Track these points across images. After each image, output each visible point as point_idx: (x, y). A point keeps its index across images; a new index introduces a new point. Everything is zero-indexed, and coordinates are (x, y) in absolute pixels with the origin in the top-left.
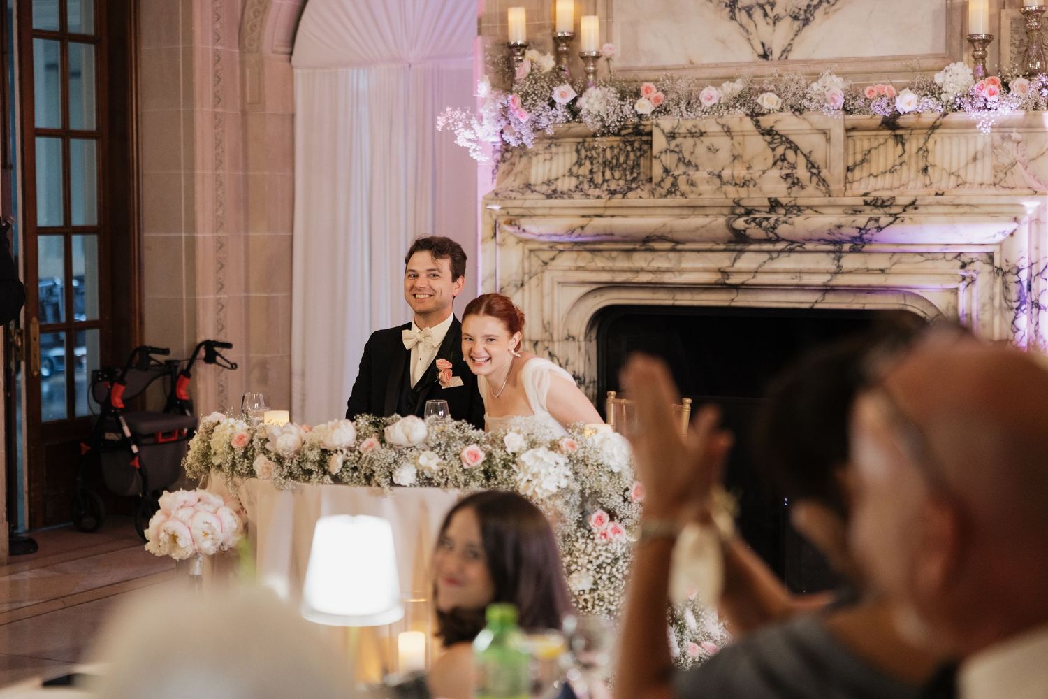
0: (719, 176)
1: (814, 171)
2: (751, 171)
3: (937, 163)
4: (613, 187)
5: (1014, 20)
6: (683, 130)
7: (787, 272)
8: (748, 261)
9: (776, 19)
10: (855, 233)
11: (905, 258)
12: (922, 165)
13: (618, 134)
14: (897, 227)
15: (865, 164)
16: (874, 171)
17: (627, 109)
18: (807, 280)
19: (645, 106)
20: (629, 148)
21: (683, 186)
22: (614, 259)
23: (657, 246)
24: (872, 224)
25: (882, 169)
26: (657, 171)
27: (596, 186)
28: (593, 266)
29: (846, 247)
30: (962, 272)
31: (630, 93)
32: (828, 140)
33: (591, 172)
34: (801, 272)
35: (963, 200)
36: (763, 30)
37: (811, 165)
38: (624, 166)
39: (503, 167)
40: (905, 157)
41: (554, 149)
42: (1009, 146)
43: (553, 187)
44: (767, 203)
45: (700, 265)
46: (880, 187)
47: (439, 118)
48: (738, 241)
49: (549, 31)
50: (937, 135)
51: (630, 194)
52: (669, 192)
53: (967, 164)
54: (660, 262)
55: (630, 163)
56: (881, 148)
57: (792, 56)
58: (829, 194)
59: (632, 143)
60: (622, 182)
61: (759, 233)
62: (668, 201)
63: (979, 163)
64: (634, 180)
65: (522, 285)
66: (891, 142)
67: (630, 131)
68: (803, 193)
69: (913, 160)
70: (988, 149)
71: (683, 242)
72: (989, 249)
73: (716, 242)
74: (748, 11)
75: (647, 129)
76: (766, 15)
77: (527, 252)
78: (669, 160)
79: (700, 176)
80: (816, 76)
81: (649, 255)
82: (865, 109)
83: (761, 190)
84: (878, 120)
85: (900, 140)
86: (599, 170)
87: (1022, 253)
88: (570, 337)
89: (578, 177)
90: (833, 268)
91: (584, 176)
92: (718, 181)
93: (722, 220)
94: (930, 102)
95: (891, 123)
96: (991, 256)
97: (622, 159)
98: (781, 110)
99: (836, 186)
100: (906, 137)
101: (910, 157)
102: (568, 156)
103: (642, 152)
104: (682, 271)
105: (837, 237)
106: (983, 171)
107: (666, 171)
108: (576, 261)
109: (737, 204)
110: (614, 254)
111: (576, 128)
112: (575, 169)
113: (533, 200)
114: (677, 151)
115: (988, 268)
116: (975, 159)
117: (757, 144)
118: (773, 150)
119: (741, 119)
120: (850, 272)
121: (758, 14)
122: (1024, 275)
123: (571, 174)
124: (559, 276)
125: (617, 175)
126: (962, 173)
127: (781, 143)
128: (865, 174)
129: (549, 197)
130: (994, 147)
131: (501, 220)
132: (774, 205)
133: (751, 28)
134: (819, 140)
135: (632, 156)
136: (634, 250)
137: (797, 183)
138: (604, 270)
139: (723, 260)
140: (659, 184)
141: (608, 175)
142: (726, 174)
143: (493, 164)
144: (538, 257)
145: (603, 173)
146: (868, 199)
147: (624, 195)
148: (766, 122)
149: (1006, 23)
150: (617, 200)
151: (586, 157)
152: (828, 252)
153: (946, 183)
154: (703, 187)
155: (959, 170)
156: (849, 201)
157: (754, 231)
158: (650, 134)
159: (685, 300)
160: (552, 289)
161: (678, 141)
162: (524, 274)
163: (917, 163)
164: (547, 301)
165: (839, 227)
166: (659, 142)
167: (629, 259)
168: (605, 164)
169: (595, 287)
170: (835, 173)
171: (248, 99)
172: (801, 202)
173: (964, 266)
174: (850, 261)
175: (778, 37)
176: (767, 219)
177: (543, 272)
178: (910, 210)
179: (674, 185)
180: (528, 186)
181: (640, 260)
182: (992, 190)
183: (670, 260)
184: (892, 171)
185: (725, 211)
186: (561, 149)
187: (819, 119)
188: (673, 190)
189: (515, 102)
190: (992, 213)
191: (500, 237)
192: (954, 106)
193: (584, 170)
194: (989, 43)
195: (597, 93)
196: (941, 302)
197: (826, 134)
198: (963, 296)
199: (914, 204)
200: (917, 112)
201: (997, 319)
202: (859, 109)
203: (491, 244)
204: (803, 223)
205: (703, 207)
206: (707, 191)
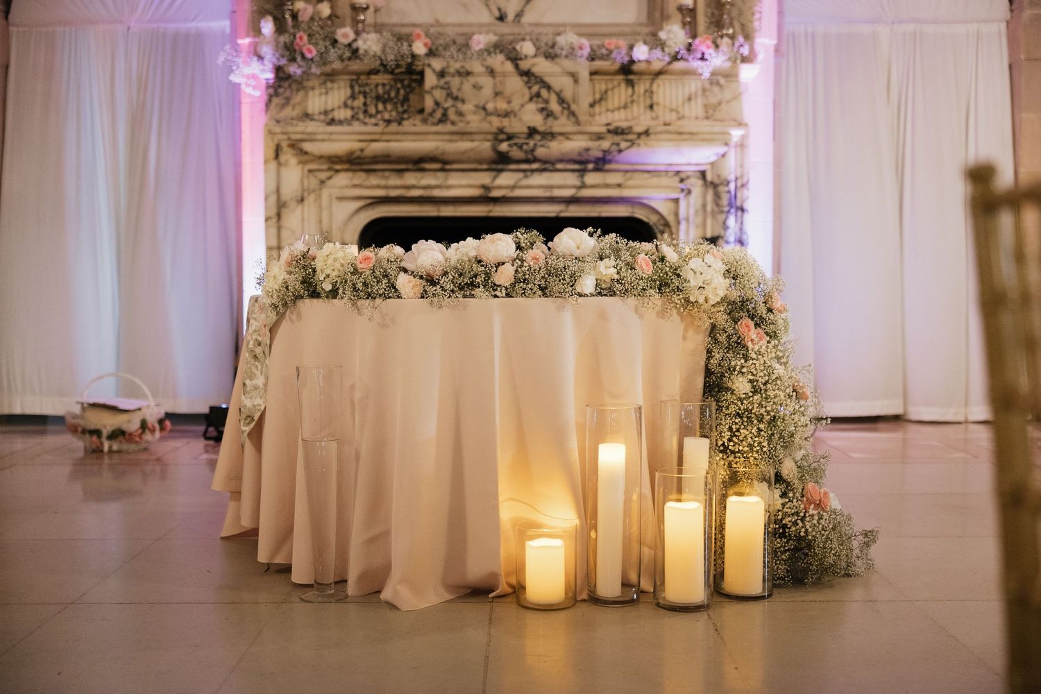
0: (484, 109)
1: (565, 105)
2: (511, 105)
3: (661, 100)
4: (387, 116)
6: (452, 70)
7: (540, 187)
8: (505, 181)
10: (600, 154)
11: (636, 175)
12: (648, 102)
13: (392, 73)
14: (634, 150)
15: (603, 102)
16: (610, 107)
17: (405, 50)
18: (557, 193)
19: (419, 48)
20: (399, 85)
21: (452, 115)
22: (387, 178)
23: (427, 166)
24: (614, 148)
25: (616, 105)
26: (429, 103)
27: (371, 116)
28: (367, 183)
29: (591, 166)
30: (681, 186)
31: (404, 39)
32: (576, 81)
33: (365, 104)
34: (551, 187)
35: (686, 129)
37: (561, 101)
38: (395, 100)
39: (275, 100)
40: (635, 97)
41: (329, 85)
42: (716, 89)
43: (330, 117)
44: (526, 130)
45: (464, 182)
46: (619, 118)
48: (500, 162)
50: (660, 80)
51: (405, 123)
52: (441, 121)
53: (683, 104)
54: (428, 180)
55: (401, 97)
56: (616, 90)
57: (524, 20)
58: (578, 123)
59: (402, 81)
60: (394, 114)
61: (520, 155)
62: (440, 128)
63: (693, 102)
64: (405, 112)
65: (302, 200)
66: (623, 85)
67: (403, 70)
68: (557, 123)
69: (642, 99)
70: (700, 93)
71: (451, 163)
72: (702, 168)
73: (480, 162)
75: (419, 68)
77: (306, 171)
78: (439, 95)
80: (560, 34)
81: (419, 175)
82: (606, 57)
83: (520, 120)
84: (617, 66)
85: (630, 83)
86: (372, 103)
87: (730, 170)
89: (353, 108)
90: (578, 183)
91: (359, 108)
92: (483, 113)
93: (487, 145)
94: (658, 53)
95: (627, 70)
96: (703, 174)
97: (393, 94)
98: (535, 56)
99: (582, 118)
100: (635, 81)
101: (639, 96)
102: (343, 91)
103: (413, 89)
104: (448, 187)
105: (585, 157)
106: (696, 108)
107: (437, 104)
108: (352, 179)
109: (501, 131)
110: (387, 174)
111: (355, 66)
112: (349, 102)
113: (311, 127)
114: (446, 87)
115: (700, 182)
116: (690, 99)
117: (515, 84)
118: (530, 88)
119: (503, 63)
120: (593, 186)
122: (732, 186)
123: (346, 105)
124: (337, 192)
125: (389, 107)
126: (680, 109)
127: (536, 83)
128: (603, 109)
129: (329, 124)
130: (704, 90)
131: (284, 144)
132: (532, 132)
134: (568, 81)
135: (402, 92)
136: (407, 170)
137: (549, 114)
138: (378, 187)
139: (485, 178)
140: (431, 114)
141: (380, 107)
142: (490, 106)
143: (265, 98)
144: (316, 177)
145: (376, 106)
146: (611, 127)
147: (400, 124)
148: (524, 65)
149: (701, 1)
150: (394, 127)
151: (360, 92)
152: (573, 171)
153: (672, 117)
154: (470, 117)
155: (677, 107)
156: (595, 129)
157: (516, 153)
158: (422, 73)
159: (448, 211)
160: (331, 203)
161: (447, 79)
162: (303, 190)
163: (645, 101)
164: (325, 214)
165: (587, 150)
166: (430, 80)
167: (401, 177)
168: (378, 98)
169: (369, 201)
170: (582, 107)
172: (556, 129)
173: (682, 181)
174: (591, 178)
175: (512, 4)
176: (527, 144)
177: (321, 189)
178: (643, 137)
179: (445, 115)
180: (307, 115)
181: (410, 179)
182: (706, 122)
183: (437, 178)
184: (625, 107)
185: (490, 137)
186: (335, 85)
187: (568, 64)
188: (444, 119)
189: (302, 40)
190: (708, 139)
191: (282, 158)
192: (676, 58)
193: (359, 102)
194: (692, 12)
195: (373, 37)
196: (665, 209)
197: (574, 77)
198: (683, 204)
199: (646, 133)
200: (648, 62)
201: (709, 221)
202: (602, 58)
203: (273, 165)
204: (556, 147)
205: (471, 133)
206: (474, 121)
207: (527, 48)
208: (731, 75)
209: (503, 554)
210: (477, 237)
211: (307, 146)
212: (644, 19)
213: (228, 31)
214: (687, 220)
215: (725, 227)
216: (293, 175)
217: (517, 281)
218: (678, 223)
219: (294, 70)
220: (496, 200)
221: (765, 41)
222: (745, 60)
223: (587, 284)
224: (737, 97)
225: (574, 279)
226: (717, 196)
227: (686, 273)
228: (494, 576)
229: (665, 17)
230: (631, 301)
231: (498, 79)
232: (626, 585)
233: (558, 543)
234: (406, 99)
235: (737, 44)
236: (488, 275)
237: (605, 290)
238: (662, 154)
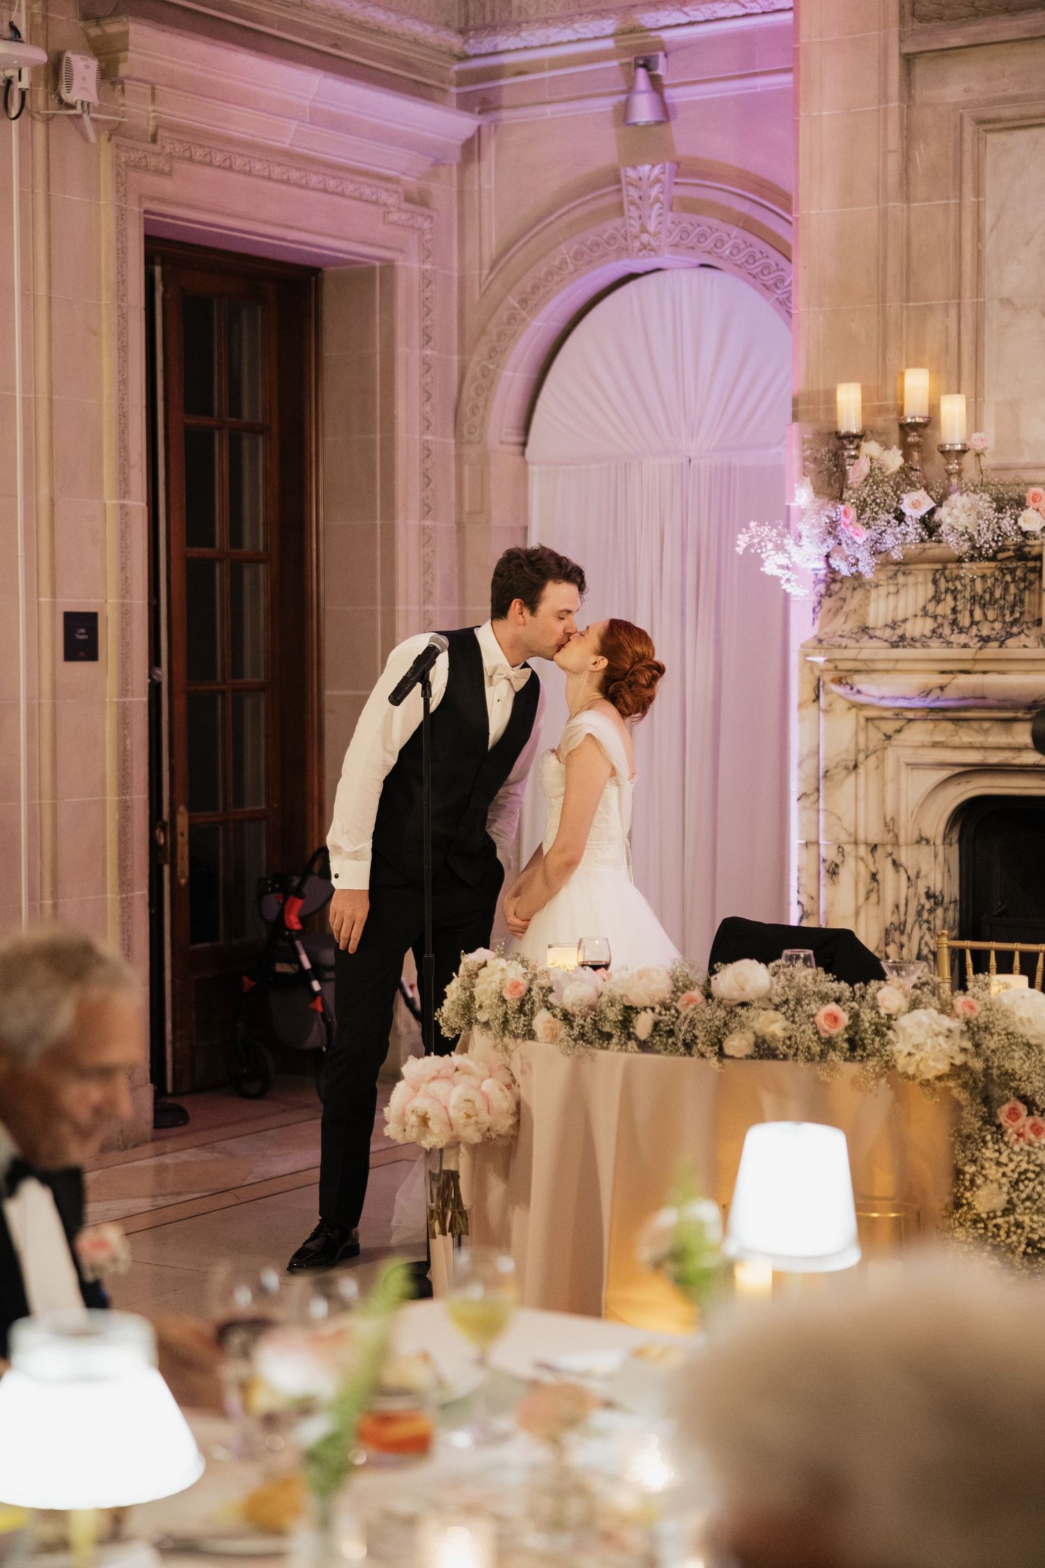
4: (985, 632)
13: (993, 559)
17: (1007, 524)
19: (1032, 520)
20: (1008, 578)
22: (986, 732)
27: (961, 631)
28: (955, 741)
31: (1011, 501)
33: (954, 610)
38: (1002, 602)
39: (828, 603)
41: (901, 579)
43: (899, 632)
47: (740, 536)
49: (894, 416)
51: (1010, 642)
55: (1010, 598)
59: (1012, 571)
60: (998, 626)
64: (1015, 622)
65: (856, 767)
67: (1011, 553)
75: (1035, 551)
77: (862, 721)
86: (965, 607)
88: (922, 840)
89: (935, 617)
91: (944, 617)
97: (998, 593)
102: (921, 588)
103: (1027, 584)
108: (932, 733)
110: (986, 725)
111: (933, 549)
112: (931, 607)
113: (871, 649)
123: (925, 613)
124: (908, 756)
125: (991, 614)
129: (894, 645)
131: (827, 678)
135: (1012, 588)
136: (1015, 720)
138: (971, 747)
141: (978, 615)
143: (815, 599)
144: (878, 728)
145: (971, 612)
147: (1002, 643)
150: (992, 650)
151: (947, 590)
158: (1040, 558)
160: (898, 773)
162: (858, 751)
164: (890, 789)
167: (1008, 732)
168: (975, 599)
169: (958, 770)
171: (467, 508)
177: (885, 748)
180: (865, 630)
186: (911, 579)
189: (848, 515)
191: (826, 700)
193: (945, 608)
195: (966, 501)
203: (814, 709)
211: (863, 681)
216: (843, 726)
223: (742, 1041)
234: (1019, 601)
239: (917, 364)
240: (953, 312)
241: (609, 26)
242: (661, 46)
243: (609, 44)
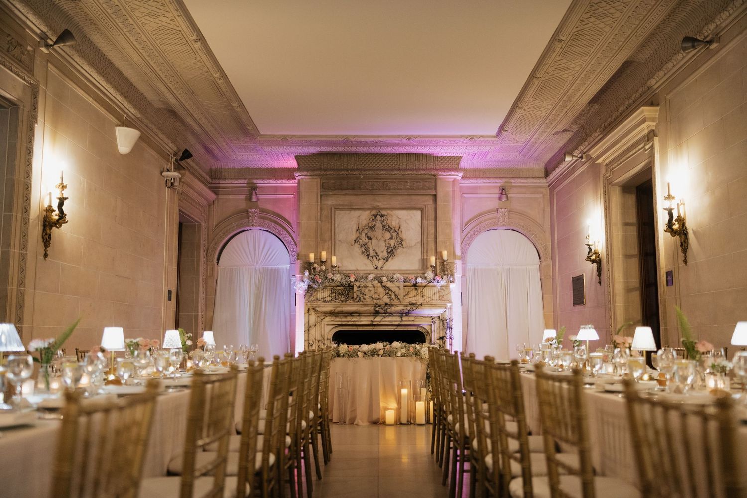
0: (372, 297)
2: (380, 296)
3: (426, 295)
4: (342, 300)
5: (439, 263)
6: (362, 286)
7: (389, 321)
8: (378, 319)
9: (379, 260)
10: (407, 311)
11: (418, 317)
12: (422, 295)
13: (344, 286)
14: (417, 310)
15: (408, 295)
16: (410, 297)
17: (347, 280)
18: (394, 323)
19: (352, 279)
21: (362, 300)
22: (342, 318)
23: (354, 315)
24: (411, 309)
25: (412, 296)
26: (355, 296)
27: (337, 300)
28: (336, 320)
29: (404, 315)
30: (432, 321)
31: (348, 276)
32: (400, 289)
33: (335, 296)
34: (392, 321)
35: (433, 304)
36: (376, 262)
37: (395, 295)
39: (308, 294)
41: (324, 290)
42: (442, 291)
43: (325, 300)
44: (384, 304)
45: (366, 320)
46: (413, 300)
48: (377, 313)
49: (320, 260)
50: (425, 289)
51: (348, 302)
52: (358, 301)
54: (354, 319)
55: (346, 294)
56: (412, 292)
57: (383, 269)
58: (400, 302)
59: (347, 289)
60: (344, 299)
61: (383, 311)
62: (358, 303)
64: (347, 298)
65: (316, 325)
66: (414, 290)
67: (347, 286)
68: (394, 302)
70: (438, 292)
71: (361, 314)
72: (439, 315)
73: (370, 314)
74: (372, 257)
76: (377, 259)
77: (317, 317)
78: (358, 293)
79: (366, 297)
80: (395, 274)
81: (352, 317)
82: (409, 282)
83: (383, 301)
84: (412, 284)
85: (416, 290)
86: (337, 295)
87: (447, 316)
88: (328, 339)
89: (331, 297)
90: (400, 320)
91: (333, 297)
92: (371, 299)
93: (373, 308)
94: (424, 280)
95: (415, 285)
96: (439, 317)
97: (344, 293)
98: (387, 281)
99: (401, 300)
100: (418, 289)
101: (419, 293)
103: (350, 291)
104: (361, 321)
105: (402, 312)
106: (437, 297)
107: (357, 296)
108: (331, 319)
109: (377, 304)
111: (333, 284)
112: (330, 295)
113: (319, 303)
114: (360, 291)
115: (438, 319)
116: (434, 294)
117: (381, 290)
118: (385, 291)
119: (377, 284)
120: (405, 321)
121: (375, 258)
122: (448, 321)
123: (329, 296)
124: (326, 323)
125: (343, 297)
126: (432, 297)
127: (388, 290)
128: (408, 297)
129: (324, 302)
130: (439, 291)
131: (311, 308)
132: (386, 304)
133: (373, 262)
134: (397, 289)
135: (347, 292)
136: (348, 316)
137: (392, 299)
138: (339, 321)
139: (372, 318)
140: (355, 299)
141: (340, 296)
142: (374, 297)
143: (304, 293)
144: (320, 318)
146: (410, 303)
147: (346, 302)
148: (384, 284)
149: (438, 263)
150: (344, 303)
151: (334, 292)
152: (400, 316)
153: (429, 300)
154: (367, 300)
156: (406, 304)
157: (381, 311)
158: (353, 286)
159: (360, 328)
160: (324, 327)
161: (360, 288)
162: (316, 322)
164: (323, 330)
165: (403, 310)
166: (355, 289)
167: (346, 318)
168: (339, 294)
169: (336, 326)
170: (401, 297)
171: (208, 275)
172: (394, 304)
173: (432, 319)
174: (405, 318)
175: (380, 264)
176: (385, 308)
177: (321, 322)
179: (360, 299)
180: (318, 299)
181: (349, 319)
182: (439, 301)
183: (357, 318)
184: (415, 297)
185: (373, 306)
186: (326, 290)
187: (397, 284)
188: (359, 300)
189: (317, 277)
190: (440, 307)
191: (310, 312)
192: (430, 282)
194: (435, 267)
195: (338, 275)
196: (427, 328)
197: (399, 288)
198: (433, 326)
199: (421, 305)
200: (421, 283)
201: (441, 332)
202: (407, 282)
203: (307, 314)
204: (394, 309)
205: (367, 305)
206: (369, 301)
207: (385, 279)
208: (447, 287)
209: (381, 414)
210: (375, 343)
211: (317, 309)
212: (421, 268)
213: (288, 268)
214: (435, 331)
215: (446, 334)
216: (313, 318)
217: (384, 353)
218: (432, 332)
219: (315, 286)
220: (375, 325)
221: (458, 276)
222: (451, 282)
223: (399, 354)
224: (449, 293)
225: (396, 353)
226: (443, 324)
227: (421, 351)
228: (379, 419)
229: (427, 268)
230: (409, 357)
231: (376, 288)
232: (408, 421)
233: (393, 411)
234: (348, 294)
235: (449, 278)
236: (377, 352)
237: (403, 355)
238: (426, 311)
239: (323, 251)
240: (330, 242)
241: (246, 181)
242: (257, 187)
243: (245, 185)
